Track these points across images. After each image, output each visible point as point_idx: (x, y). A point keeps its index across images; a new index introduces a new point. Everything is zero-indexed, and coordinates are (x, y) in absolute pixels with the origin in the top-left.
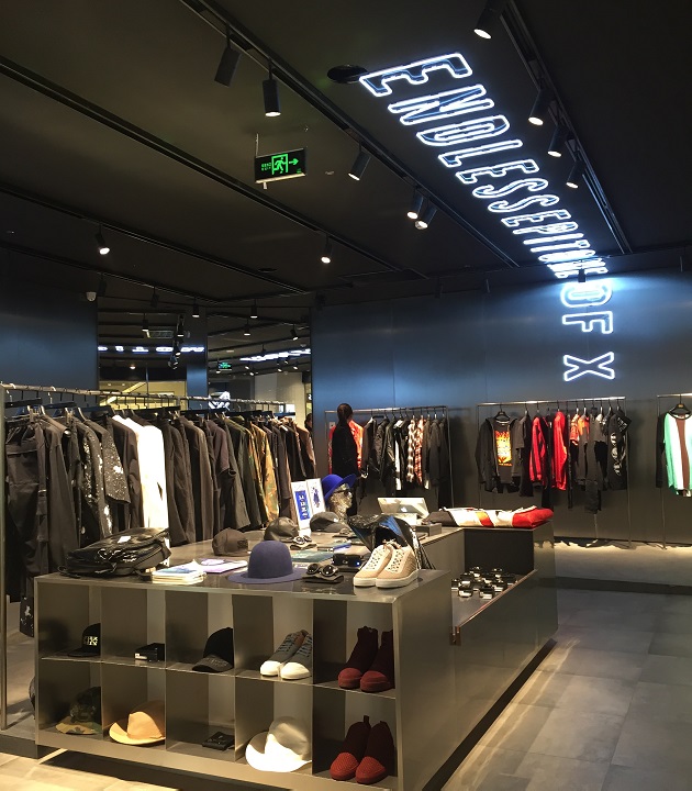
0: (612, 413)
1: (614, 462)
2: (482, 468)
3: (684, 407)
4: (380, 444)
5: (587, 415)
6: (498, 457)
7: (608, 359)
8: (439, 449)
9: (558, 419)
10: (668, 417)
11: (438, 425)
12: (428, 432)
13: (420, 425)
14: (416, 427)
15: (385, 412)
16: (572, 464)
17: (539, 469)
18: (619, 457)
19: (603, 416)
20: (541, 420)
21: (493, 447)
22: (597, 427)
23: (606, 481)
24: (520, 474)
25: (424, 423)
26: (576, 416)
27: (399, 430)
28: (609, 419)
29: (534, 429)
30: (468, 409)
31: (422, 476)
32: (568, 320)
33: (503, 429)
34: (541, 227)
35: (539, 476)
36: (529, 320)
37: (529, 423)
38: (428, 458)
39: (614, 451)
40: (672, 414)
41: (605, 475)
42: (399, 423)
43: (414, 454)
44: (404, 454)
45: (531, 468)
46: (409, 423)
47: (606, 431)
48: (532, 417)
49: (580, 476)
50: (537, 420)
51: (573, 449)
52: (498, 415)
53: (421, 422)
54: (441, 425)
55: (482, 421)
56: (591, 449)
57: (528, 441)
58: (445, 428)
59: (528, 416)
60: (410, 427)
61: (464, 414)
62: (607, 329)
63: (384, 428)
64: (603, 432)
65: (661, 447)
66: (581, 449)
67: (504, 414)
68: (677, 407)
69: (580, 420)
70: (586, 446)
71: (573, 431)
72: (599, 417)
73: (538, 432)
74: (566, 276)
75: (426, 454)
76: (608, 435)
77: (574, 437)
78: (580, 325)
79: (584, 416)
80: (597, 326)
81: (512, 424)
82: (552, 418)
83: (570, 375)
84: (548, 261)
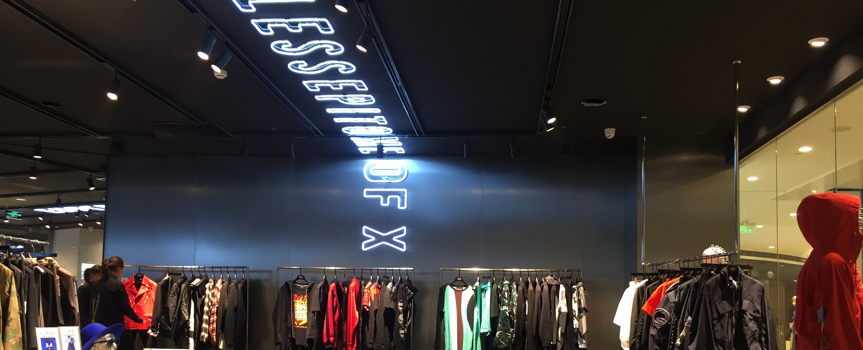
0: (401, 281)
1: (400, 327)
2: (278, 328)
3: (462, 281)
4: (175, 302)
5: (380, 283)
6: (294, 320)
7: (402, 232)
8: (236, 309)
9: (353, 285)
10: (448, 288)
11: (236, 285)
12: (226, 291)
13: (219, 285)
14: (214, 286)
15: (183, 270)
16: (363, 328)
17: (332, 332)
18: (405, 322)
19: (394, 284)
20: (337, 286)
21: (290, 309)
22: (387, 294)
23: (392, 344)
24: (314, 337)
25: (223, 283)
26: (370, 283)
27: (195, 288)
28: (398, 287)
29: (330, 294)
30: (270, 272)
31: (217, 336)
32: (369, 193)
33: (301, 292)
34: (341, 96)
35: (332, 339)
36: (335, 192)
37: (326, 286)
38: (223, 318)
39: (401, 317)
40: (452, 285)
41: (391, 339)
42: (196, 282)
43: (210, 314)
44: (199, 313)
45: (325, 331)
46: (207, 281)
47: (395, 298)
48: (329, 282)
49: (369, 339)
50: (333, 285)
51: (364, 314)
52: (298, 278)
53: (220, 281)
54: (240, 286)
55: (282, 284)
56: (381, 314)
57: (323, 305)
58: (244, 288)
59: (326, 280)
60: (207, 286)
61: (264, 276)
62: (402, 205)
63: (180, 286)
64: (392, 299)
65: (441, 315)
66: (372, 315)
67: (304, 278)
68: (456, 280)
69: (373, 287)
70: (376, 311)
71: (366, 296)
72: (390, 285)
73: (333, 296)
74: (368, 152)
75: (222, 314)
76: (396, 301)
77: (367, 302)
78: (379, 200)
79: (376, 284)
80: (394, 201)
81: (310, 288)
82: (347, 284)
83: (367, 245)
84: (351, 134)
